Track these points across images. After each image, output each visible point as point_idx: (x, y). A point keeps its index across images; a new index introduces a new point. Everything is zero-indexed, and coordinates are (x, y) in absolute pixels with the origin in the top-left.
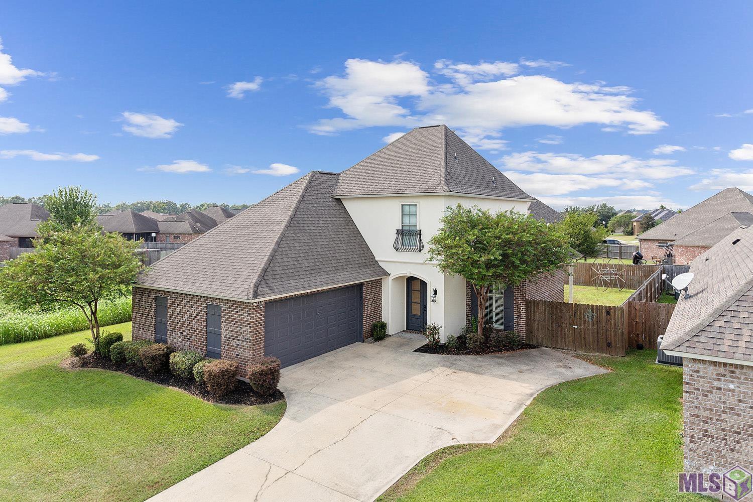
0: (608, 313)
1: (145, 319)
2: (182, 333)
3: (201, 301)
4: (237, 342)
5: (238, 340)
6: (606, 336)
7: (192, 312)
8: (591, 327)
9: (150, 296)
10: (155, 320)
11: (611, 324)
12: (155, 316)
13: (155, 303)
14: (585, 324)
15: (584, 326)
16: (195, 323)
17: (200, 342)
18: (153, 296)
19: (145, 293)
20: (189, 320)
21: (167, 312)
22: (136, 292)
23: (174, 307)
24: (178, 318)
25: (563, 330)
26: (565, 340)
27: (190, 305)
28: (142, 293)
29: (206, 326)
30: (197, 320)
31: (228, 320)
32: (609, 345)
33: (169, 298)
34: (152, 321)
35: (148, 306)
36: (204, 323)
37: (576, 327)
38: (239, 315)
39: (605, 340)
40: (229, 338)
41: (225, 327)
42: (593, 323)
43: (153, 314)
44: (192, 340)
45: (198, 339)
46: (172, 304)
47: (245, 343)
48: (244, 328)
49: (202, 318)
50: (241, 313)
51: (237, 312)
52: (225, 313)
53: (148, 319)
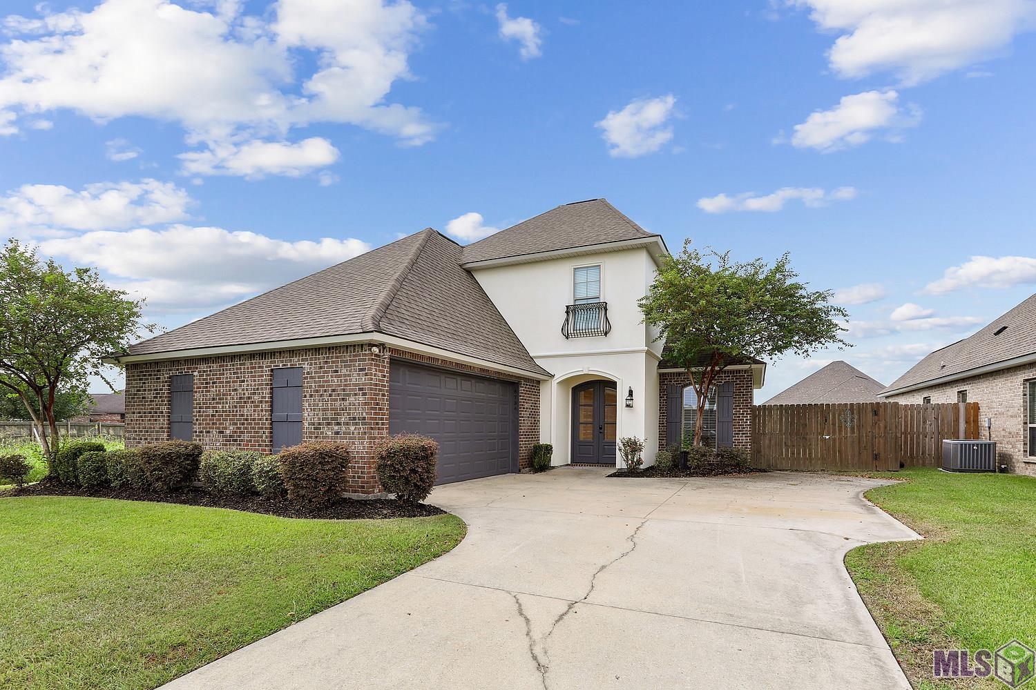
0: (876, 413)
1: (150, 420)
2: (222, 432)
3: (260, 367)
4: (336, 428)
5: (338, 424)
6: (872, 445)
7: (243, 390)
8: (849, 435)
9: (159, 378)
10: (169, 420)
11: (879, 428)
12: (169, 412)
13: (169, 390)
14: (840, 431)
15: (840, 434)
16: (248, 410)
17: (258, 441)
18: (165, 376)
19: (151, 375)
20: (236, 407)
21: (192, 399)
22: (133, 376)
23: (207, 387)
24: (214, 407)
25: (809, 443)
26: (810, 456)
27: (238, 378)
28: (145, 375)
29: (271, 411)
30: (252, 402)
31: (317, 391)
32: (876, 457)
33: (195, 374)
34: (163, 421)
35: (155, 397)
36: (265, 406)
37: (827, 437)
38: (340, 376)
39: (870, 451)
40: (319, 424)
41: (309, 405)
42: (852, 428)
43: (165, 409)
44: (242, 441)
45: (254, 437)
46: (203, 384)
47: (352, 428)
48: (352, 399)
49: (262, 397)
50: (344, 371)
51: (337, 371)
52: (311, 378)
53: (156, 420)
